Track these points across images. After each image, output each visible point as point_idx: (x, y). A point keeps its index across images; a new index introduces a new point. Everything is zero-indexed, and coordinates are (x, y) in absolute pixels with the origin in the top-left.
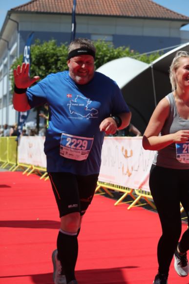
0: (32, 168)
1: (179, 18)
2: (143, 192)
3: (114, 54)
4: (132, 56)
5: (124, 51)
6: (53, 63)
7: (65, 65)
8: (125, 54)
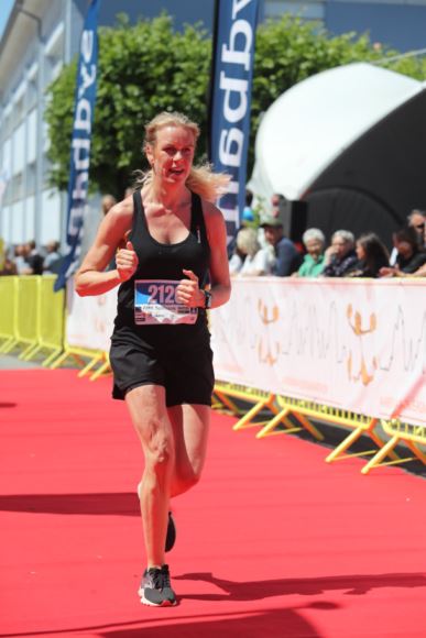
0: (103, 361)
2: (403, 426)
3: (326, 55)
4: (374, 60)
5: (354, 46)
6: (163, 78)
7: (193, 83)
8: (354, 54)
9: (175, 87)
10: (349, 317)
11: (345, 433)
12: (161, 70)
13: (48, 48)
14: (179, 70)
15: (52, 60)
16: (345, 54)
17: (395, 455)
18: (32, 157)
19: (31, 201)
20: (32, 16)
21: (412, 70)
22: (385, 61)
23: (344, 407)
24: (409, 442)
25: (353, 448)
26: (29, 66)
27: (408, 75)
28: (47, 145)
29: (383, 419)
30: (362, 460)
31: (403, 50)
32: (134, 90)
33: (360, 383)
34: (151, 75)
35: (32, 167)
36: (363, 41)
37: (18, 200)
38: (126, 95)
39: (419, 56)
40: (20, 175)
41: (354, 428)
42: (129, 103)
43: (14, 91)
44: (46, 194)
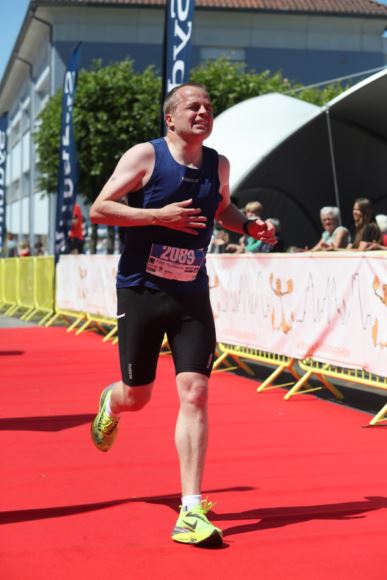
0: (86, 319)
4: (285, 91)
6: (125, 106)
7: (148, 110)
9: (135, 113)
10: (271, 283)
12: (124, 101)
13: (38, 86)
14: (137, 100)
15: (41, 94)
16: (262, 86)
17: (308, 385)
19: (26, 201)
20: (25, 61)
21: (313, 98)
24: (319, 375)
25: (276, 381)
29: (299, 358)
30: (284, 390)
33: (281, 332)
34: (116, 104)
35: (27, 175)
36: (277, 77)
37: (16, 201)
38: (97, 120)
40: (17, 181)
42: (99, 126)
43: (11, 118)
44: (38, 196)
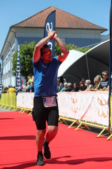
0: (24, 109)
1: (99, 28)
2: (83, 121)
4: (75, 49)
5: (71, 47)
8: (71, 48)
10: (72, 100)
11: (72, 122)
13: (12, 48)
15: (13, 51)
16: (69, 48)
17: (81, 126)
18: (9, 70)
19: (9, 78)
20: (9, 42)
21: (82, 51)
22: (77, 49)
23: (71, 117)
24: (84, 124)
25: (73, 125)
26: (8, 52)
27: (82, 52)
28: (12, 67)
29: (79, 119)
30: (75, 128)
31: (81, 47)
32: (29, 56)
33: (74, 112)
34: (32, 53)
35: (9, 72)
36: (73, 45)
37: (7, 78)
38: (27, 57)
39: (84, 48)
40: (7, 73)
41: (73, 122)
42: (28, 59)
43: (6, 57)
44: (12, 77)
